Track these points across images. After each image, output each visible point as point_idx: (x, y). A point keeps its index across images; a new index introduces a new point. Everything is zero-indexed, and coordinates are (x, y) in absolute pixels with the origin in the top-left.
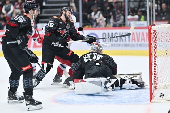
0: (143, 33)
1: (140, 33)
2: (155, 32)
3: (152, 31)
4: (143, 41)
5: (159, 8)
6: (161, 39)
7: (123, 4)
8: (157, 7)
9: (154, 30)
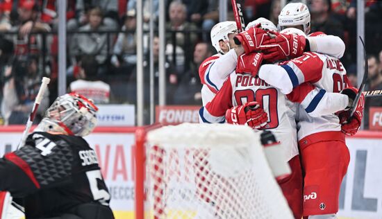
0: (120, 149)
1: (108, 148)
2: (158, 154)
3: (149, 151)
4: (120, 177)
5: (181, 60)
6: (183, 172)
7: (50, 39)
8: (174, 54)
9: (156, 148)
